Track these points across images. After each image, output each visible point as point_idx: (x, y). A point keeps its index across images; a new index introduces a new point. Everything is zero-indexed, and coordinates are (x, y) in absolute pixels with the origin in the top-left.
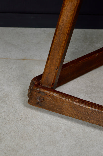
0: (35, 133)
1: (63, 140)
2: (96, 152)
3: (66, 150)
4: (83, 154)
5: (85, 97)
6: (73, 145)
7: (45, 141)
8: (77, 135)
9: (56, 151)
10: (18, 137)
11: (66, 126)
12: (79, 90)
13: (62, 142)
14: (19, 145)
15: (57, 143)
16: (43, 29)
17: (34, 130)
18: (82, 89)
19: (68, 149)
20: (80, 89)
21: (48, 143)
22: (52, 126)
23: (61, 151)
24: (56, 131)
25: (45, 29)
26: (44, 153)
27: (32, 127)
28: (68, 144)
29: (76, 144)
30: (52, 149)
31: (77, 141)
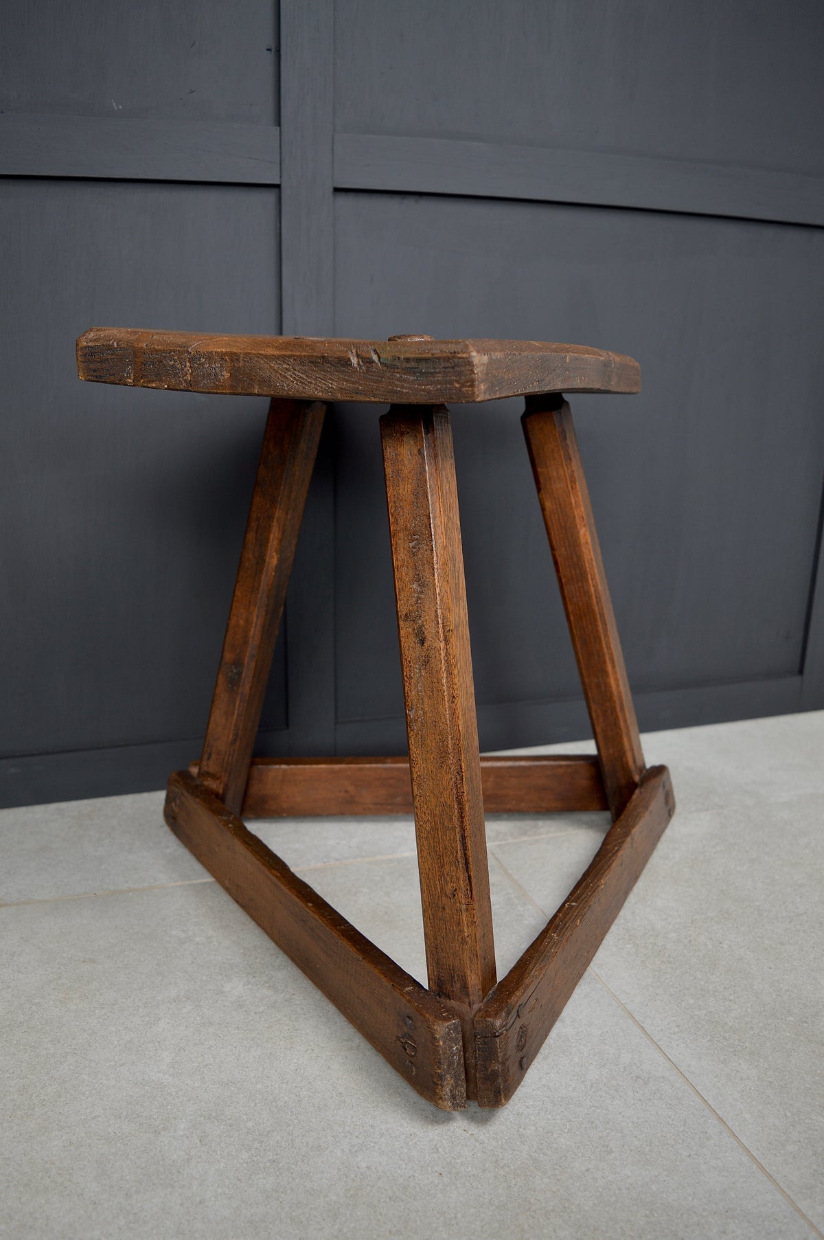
0: (80, 1155)
1: (200, 1157)
2: (339, 1170)
3: (220, 1190)
4: (292, 1190)
5: (250, 986)
6: (245, 1166)
7: (128, 1177)
8: (250, 1124)
9: (182, 1204)
10: (8, 1187)
11: (201, 1102)
12: (220, 968)
13: (198, 1163)
14: (17, 1218)
15: (178, 1172)
16: (53, 807)
17: (71, 1143)
18: (232, 962)
19: (227, 1183)
20: (224, 963)
21: (141, 1184)
22: (144, 1115)
23: (198, 1199)
24: (165, 1129)
25: (63, 805)
26: (131, 1225)
27: (62, 1136)
28: (222, 1165)
29: (255, 1159)
30: (163, 1203)
31: (256, 1144)
